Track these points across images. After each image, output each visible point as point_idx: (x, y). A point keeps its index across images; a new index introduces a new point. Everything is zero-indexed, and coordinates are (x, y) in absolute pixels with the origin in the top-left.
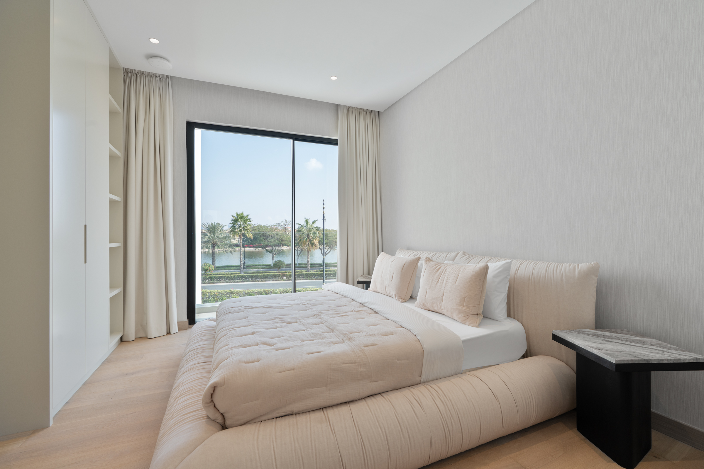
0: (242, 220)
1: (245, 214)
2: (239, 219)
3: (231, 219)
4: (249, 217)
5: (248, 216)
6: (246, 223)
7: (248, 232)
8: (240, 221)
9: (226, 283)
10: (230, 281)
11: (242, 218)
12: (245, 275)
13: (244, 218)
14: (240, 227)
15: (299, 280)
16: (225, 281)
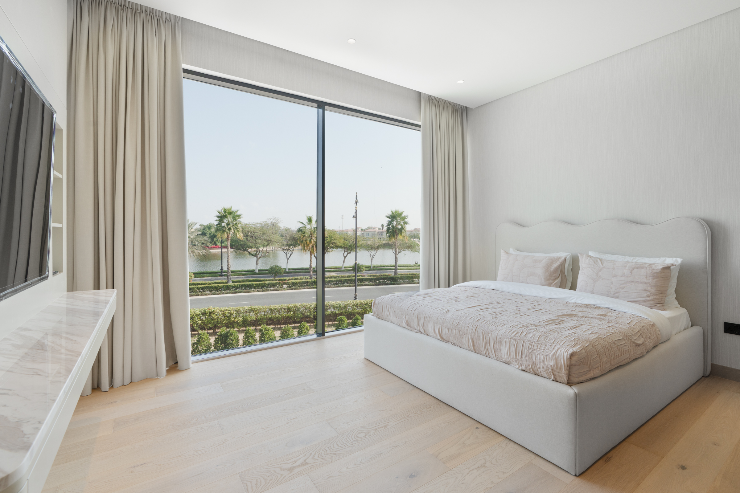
0: (230, 216)
1: (233, 209)
2: (228, 215)
3: (216, 215)
4: (238, 213)
5: (237, 211)
6: (236, 220)
7: (238, 231)
8: (228, 217)
9: (214, 295)
10: (219, 292)
11: (230, 213)
12: (233, 284)
13: (233, 213)
14: (228, 224)
15: (303, 289)
16: (210, 291)
